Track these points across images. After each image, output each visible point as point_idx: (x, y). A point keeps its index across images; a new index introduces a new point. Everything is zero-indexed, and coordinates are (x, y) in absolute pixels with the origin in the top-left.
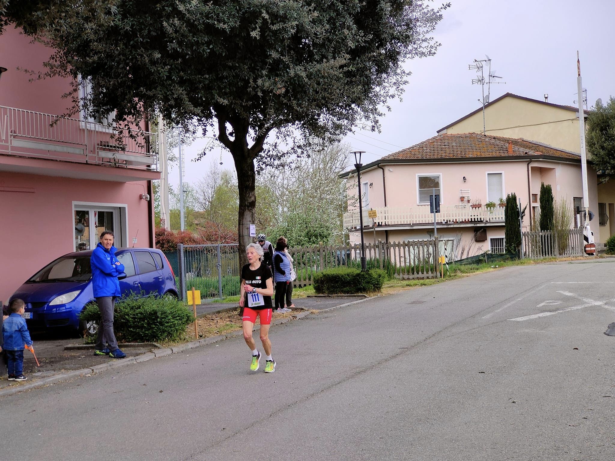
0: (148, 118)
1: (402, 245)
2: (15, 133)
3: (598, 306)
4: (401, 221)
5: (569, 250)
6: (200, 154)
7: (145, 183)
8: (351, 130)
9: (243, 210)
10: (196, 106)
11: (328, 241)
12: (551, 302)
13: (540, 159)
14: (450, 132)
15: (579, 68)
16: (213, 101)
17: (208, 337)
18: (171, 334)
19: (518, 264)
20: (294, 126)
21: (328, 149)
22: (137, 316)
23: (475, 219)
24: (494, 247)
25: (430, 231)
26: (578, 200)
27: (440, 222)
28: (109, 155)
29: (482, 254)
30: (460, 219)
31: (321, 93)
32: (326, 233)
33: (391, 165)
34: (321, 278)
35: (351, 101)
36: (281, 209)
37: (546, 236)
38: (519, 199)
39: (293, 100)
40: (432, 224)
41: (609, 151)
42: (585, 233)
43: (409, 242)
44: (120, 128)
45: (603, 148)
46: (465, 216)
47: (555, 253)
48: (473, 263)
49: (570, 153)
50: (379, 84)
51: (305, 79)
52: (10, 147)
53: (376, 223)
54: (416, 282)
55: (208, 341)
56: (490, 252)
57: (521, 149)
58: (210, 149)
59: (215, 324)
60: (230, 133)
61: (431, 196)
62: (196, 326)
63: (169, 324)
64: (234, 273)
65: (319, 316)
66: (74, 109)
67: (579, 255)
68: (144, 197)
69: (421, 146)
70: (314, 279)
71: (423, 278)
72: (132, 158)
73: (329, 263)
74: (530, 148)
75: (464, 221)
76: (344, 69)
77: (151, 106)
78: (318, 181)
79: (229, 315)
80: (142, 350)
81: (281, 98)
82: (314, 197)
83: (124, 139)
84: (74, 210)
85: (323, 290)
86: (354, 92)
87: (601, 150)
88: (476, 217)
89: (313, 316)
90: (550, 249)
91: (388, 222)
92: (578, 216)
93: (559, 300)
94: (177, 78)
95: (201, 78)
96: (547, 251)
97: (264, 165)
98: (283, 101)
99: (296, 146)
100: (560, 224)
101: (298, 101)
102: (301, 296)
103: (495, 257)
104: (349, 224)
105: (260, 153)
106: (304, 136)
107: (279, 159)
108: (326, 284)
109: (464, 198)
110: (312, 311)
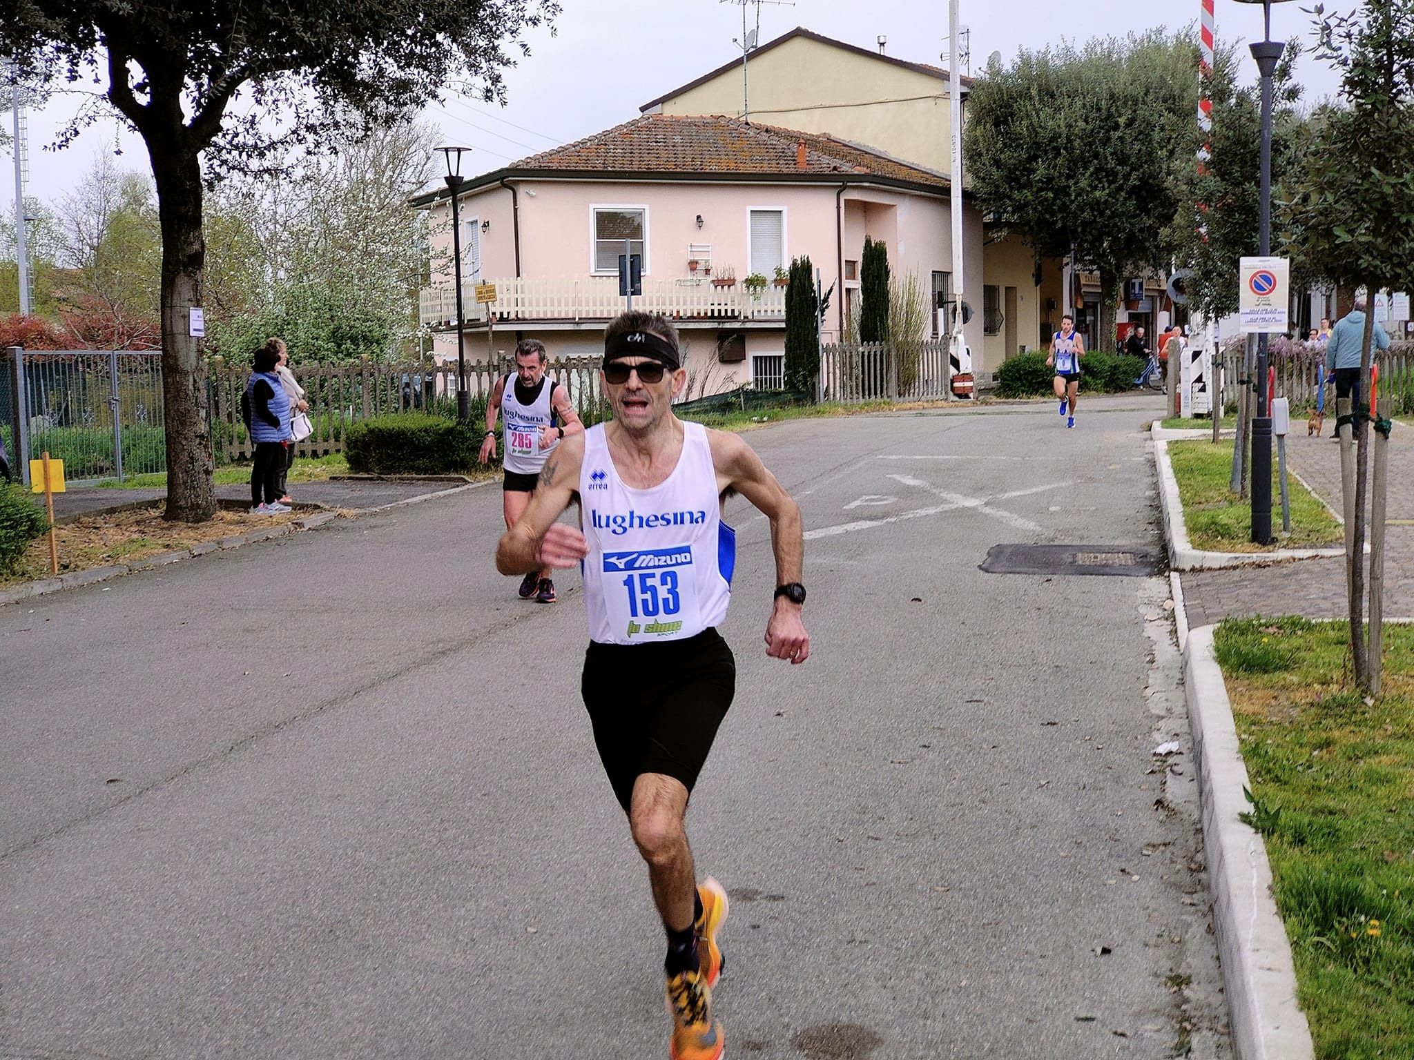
3: (970, 509)
4: (552, 312)
5: (919, 385)
6: (63, 131)
8: (435, 97)
9: (173, 273)
10: (50, 15)
11: (382, 351)
12: (873, 500)
13: (865, 184)
14: (671, 110)
16: (94, 5)
17: (83, 569)
19: (809, 416)
20: (297, 78)
21: (385, 136)
23: (719, 311)
24: (761, 375)
26: (941, 277)
29: (733, 391)
30: (687, 310)
32: (377, 333)
33: (533, 181)
34: (364, 436)
35: (434, 26)
36: (268, 276)
37: (872, 353)
38: (818, 270)
39: (295, 13)
41: (1010, 172)
42: (952, 350)
43: (568, 359)
45: (997, 163)
46: (699, 303)
47: (890, 394)
48: (713, 409)
49: (928, 173)
53: (494, 314)
55: (82, 578)
56: (752, 386)
57: (826, 159)
58: (87, 120)
59: (102, 539)
60: (139, 84)
61: (622, 258)
62: (54, 543)
64: (152, 419)
65: (355, 525)
67: (939, 396)
69: (603, 140)
70: (348, 438)
73: (384, 402)
74: (843, 157)
75: (695, 315)
78: (361, 213)
79: (139, 517)
81: (264, 6)
82: (350, 249)
85: (367, 463)
87: (994, 169)
88: (723, 308)
89: (343, 523)
90: (879, 383)
91: (523, 312)
92: (941, 311)
93: (892, 494)
96: (873, 387)
97: (225, 167)
98: (269, 14)
99: (302, 127)
100: (902, 329)
101: (307, 17)
102: (316, 476)
103: (761, 398)
104: (435, 315)
105: (214, 139)
106: (323, 103)
107: (262, 155)
108: (374, 450)
109: (697, 263)
110: (340, 511)
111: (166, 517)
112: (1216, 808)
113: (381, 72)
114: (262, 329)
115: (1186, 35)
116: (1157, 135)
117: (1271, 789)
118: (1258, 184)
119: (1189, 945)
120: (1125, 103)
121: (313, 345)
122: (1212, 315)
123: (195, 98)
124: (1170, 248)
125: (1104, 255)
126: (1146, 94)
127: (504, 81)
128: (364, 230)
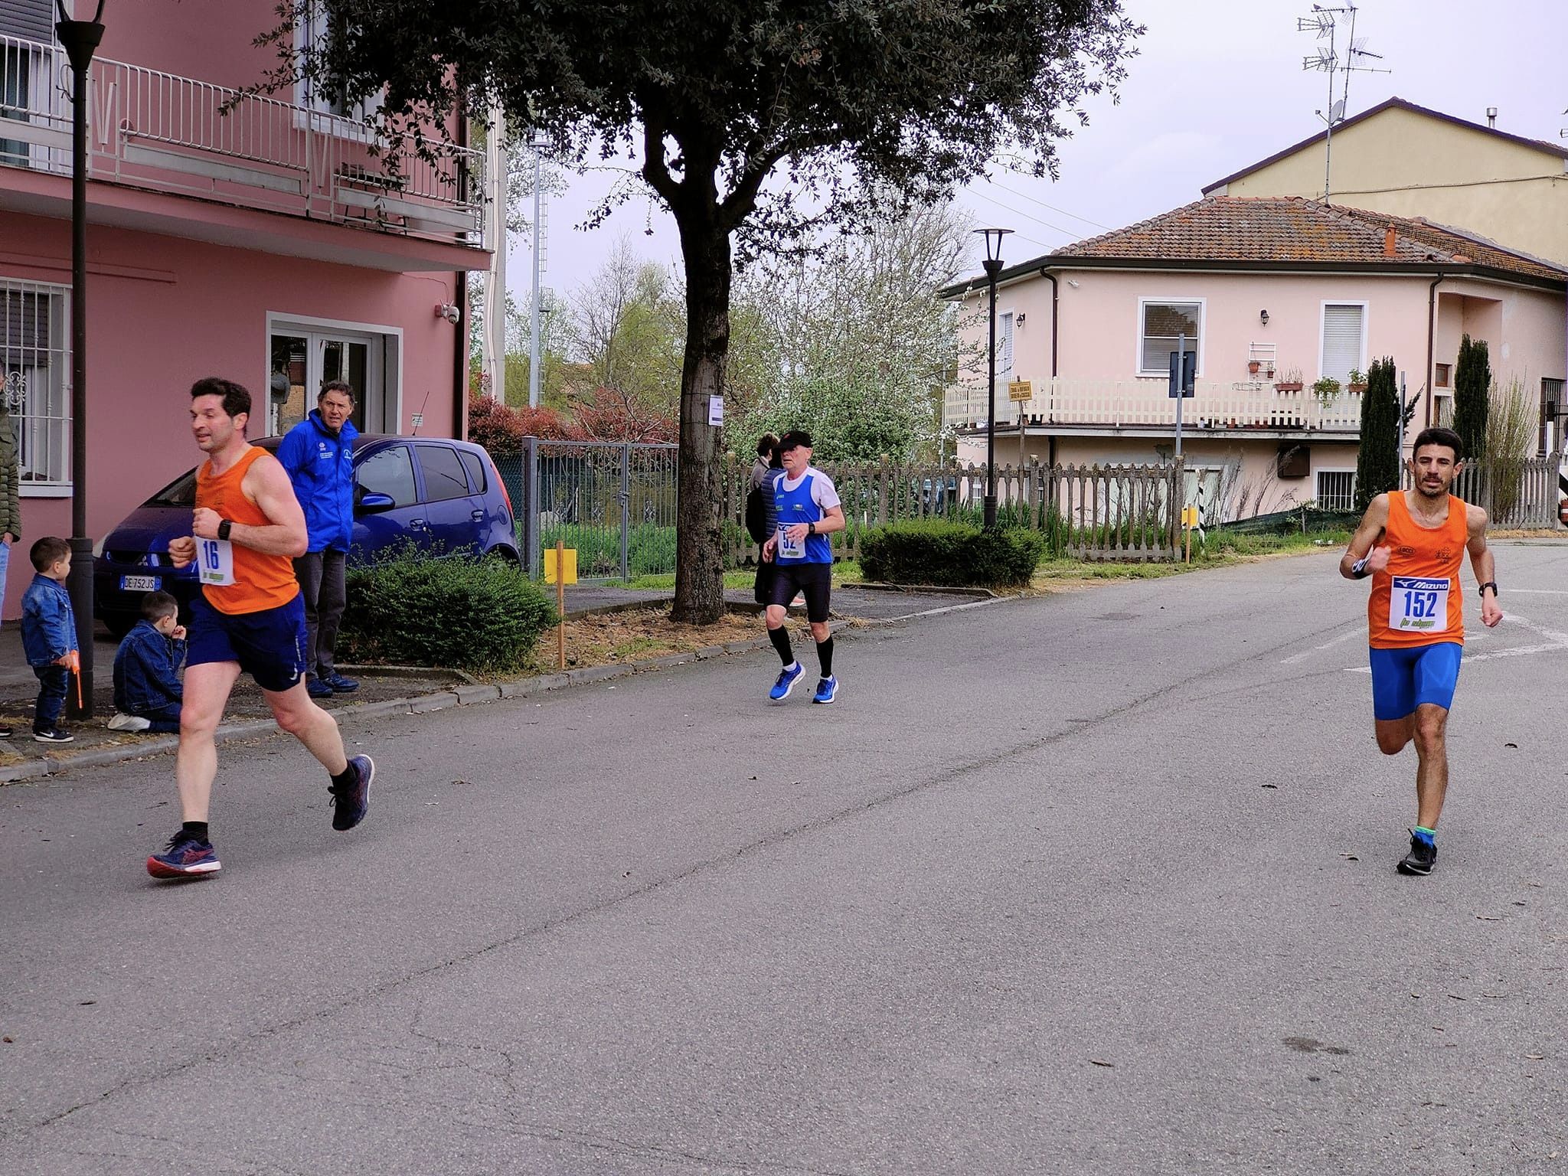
0: (465, 109)
1: (1089, 474)
2: (131, 128)
4: (1091, 416)
6: (594, 210)
7: (449, 278)
8: (980, 172)
9: (696, 359)
10: (591, 85)
11: (901, 453)
13: (1465, 276)
14: (1236, 192)
16: (635, 75)
17: (590, 666)
18: (499, 651)
20: (836, 152)
21: (915, 224)
22: (419, 601)
23: (1282, 419)
24: (1327, 493)
25: (1163, 443)
26: (1553, 385)
27: (1190, 422)
28: (365, 200)
29: (1293, 511)
30: (1244, 417)
31: (912, 67)
32: (897, 433)
33: (1076, 270)
34: (881, 541)
35: (984, 96)
36: (786, 369)
38: (1403, 373)
39: (840, 83)
40: (1172, 427)
42: (1562, 471)
43: (1108, 467)
44: (394, 130)
46: (1258, 411)
48: (1270, 530)
49: (1542, 265)
50: (1064, 53)
51: (873, 28)
52: (118, 162)
53: (1026, 416)
54: (1120, 567)
55: (589, 674)
56: (1315, 506)
57: (1419, 246)
58: (619, 198)
59: (608, 637)
60: (674, 161)
61: (1174, 356)
62: (562, 638)
63: (496, 627)
64: (661, 518)
65: (869, 634)
66: (283, 75)
67: (1544, 524)
68: (446, 314)
69: (1158, 225)
70: (863, 543)
71: (1137, 561)
72: (420, 213)
73: (901, 509)
74: (1441, 244)
75: (1253, 423)
76: (977, 7)
77: (477, 79)
78: (887, 302)
79: (645, 617)
80: (427, 685)
81: (810, 76)
82: (874, 341)
83: (402, 162)
84: (270, 332)
85: (882, 571)
86: (996, 71)
88: (1286, 416)
89: (855, 632)
91: (1058, 415)
92: (1550, 425)
94: (548, 9)
95: (607, 11)
97: (756, 248)
98: (812, 86)
99: (839, 205)
100: (1502, 443)
101: (853, 86)
103: (1326, 519)
104: (959, 416)
105: (747, 218)
106: (861, 180)
107: (794, 235)
108: (892, 558)
109: (1259, 364)
110: (852, 619)
111: (672, 618)
113: (924, 147)
114: (776, 426)
121: (829, 445)
123: (729, 176)
127: (1057, 154)
128: (888, 321)
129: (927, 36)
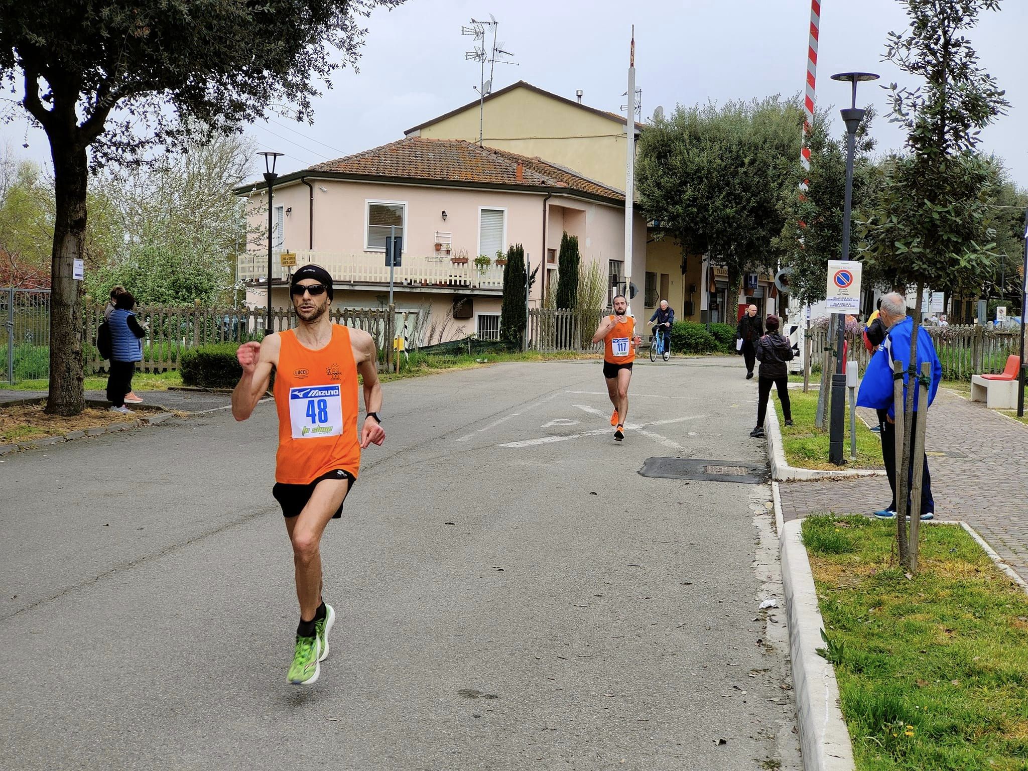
8: (261, 115)
9: (63, 232)
11: (209, 298)
12: (563, 422)
13: (564, 195)
14: (426, 135)
15: (632, 54)
16: (18, 37)
19: (517, 360)
20: (162, 96)
21: (216, 143)
23: (456, 281)
24: (483, 329)
25: (382, 295)
26: (616, 264)
27: (399, 281)
29: (463, 340)
30: (432, 279)
31: (213, 44)
32: (206, 285)
33: (325, 180)
34: (195, 359)
35: (262, 65)
36: (127, 237)
37: (565, 317)
38: (528, 254)
39: (164, 50)
40: (387, 284)
41: (667, 192)
43: (346, 310)
45: (658, 185)
46: (441, 275)
47: (576, 346)
48: (448, 352)
49: (609, 189)
50: (313, 41)
51: (185, 16)
56: (476, 337)
57: (537, 175)
58: (6, 119)
60: (45, 95)
61: (388, 238)
65: (188, 422)
69: (378, 153)
70: (183, 360)
73: (208, 335)
74: (549, 174)
75: (438, 283)
76: (256, 8)
78: (198, 196)
79: (26, 411)
81: (142, 44)
82: (189, 223)
85: (196, 379)
86: (270, 50)
87: (656, 189)
88: (458, 279)
89: (178, 421)
90: (568, 338)
92: (615, 289)
93: (576, 418)
96: (563, 341)
97: (105, 158)
98: (144, 51)
99: (164, 132)
100: (587, 300)
101: (172, 53)
102: (157, 387)
103: (483, 346)
104: (247, 274)
105: (98, 137)
106: (180, 116)
107: (133, 151)
108: (202, 369)
109: (441, 245)
110: (176, 412)
111: (47, 411)
112: (801, 645)
113: (222, 96)
114: (120, 278)
115: (794, 102)
116: (771, 172)
117: (840, 634)
118: (842, 209)
119: (780, 741)
120: (749, 148)
121: (158, 291)
122: (806, 301)
123: (85, 107)
124: (779, 252)
125: (731, 255)
126: (764, 143)
127: (313, 106)
128: (199, 209)
129: (223, 23)
